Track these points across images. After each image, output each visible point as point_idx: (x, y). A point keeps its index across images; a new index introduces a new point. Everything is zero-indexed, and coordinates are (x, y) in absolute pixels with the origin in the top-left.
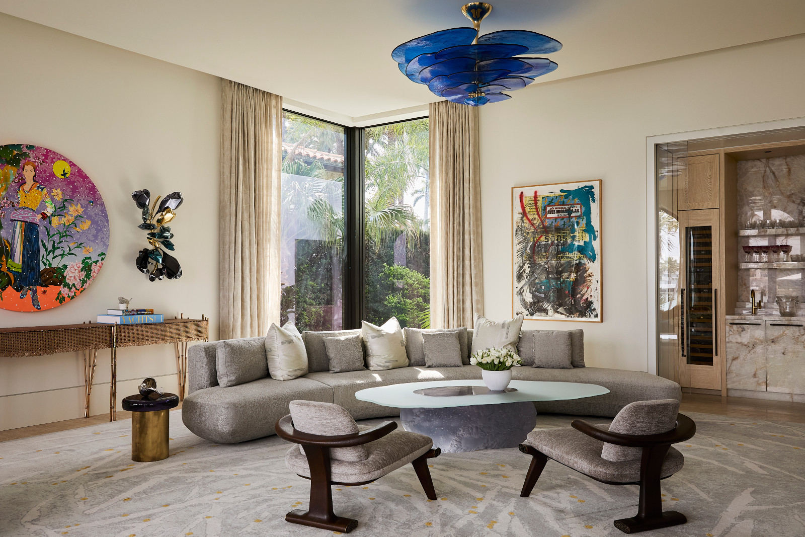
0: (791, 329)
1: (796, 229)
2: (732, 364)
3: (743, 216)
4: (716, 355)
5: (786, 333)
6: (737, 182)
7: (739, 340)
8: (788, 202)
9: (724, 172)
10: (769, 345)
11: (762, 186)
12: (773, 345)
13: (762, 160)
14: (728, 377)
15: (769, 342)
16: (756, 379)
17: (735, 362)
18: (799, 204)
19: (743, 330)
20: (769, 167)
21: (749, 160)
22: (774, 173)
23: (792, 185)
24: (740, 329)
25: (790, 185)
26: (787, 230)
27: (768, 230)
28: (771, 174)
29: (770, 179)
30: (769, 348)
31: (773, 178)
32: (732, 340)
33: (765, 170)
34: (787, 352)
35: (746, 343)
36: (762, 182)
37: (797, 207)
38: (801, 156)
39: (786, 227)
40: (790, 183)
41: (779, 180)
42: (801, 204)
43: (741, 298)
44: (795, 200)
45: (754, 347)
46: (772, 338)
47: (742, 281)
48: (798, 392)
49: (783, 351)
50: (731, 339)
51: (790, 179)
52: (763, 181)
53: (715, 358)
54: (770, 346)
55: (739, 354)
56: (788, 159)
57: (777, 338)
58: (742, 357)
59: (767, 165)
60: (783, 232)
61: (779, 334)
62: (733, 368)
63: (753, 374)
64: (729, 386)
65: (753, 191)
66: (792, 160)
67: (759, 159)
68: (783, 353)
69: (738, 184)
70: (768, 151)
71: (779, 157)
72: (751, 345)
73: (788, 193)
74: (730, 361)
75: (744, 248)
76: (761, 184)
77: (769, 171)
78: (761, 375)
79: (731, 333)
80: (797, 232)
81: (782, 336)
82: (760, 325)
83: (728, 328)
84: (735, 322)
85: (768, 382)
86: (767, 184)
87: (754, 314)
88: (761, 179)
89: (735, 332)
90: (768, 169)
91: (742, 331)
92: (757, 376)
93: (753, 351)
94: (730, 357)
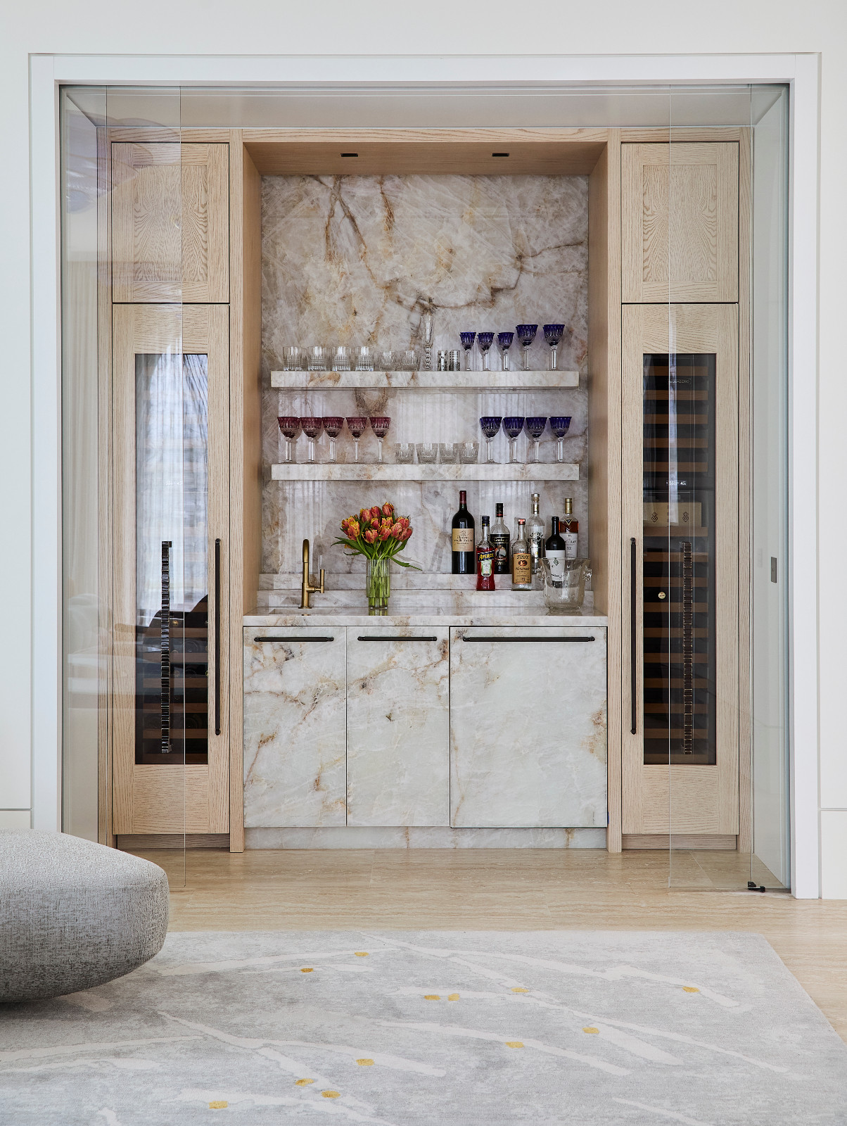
0: (409, 649)
1: (409, 374)
2: (260, 757)
3: (276, 331)
4: (218, 732)
5: (396, 659)
6: (262, 236)
7: (278, 687)
8: (386, 300)
9: (241, 199)
10: (353, 696)
11: (323, 253)
12: (363, 693)
13: (324, 179)
14: (247, 794)
15: (355, 688)
16: (320, 795)
17: (266, 750)
18: (412, 309)
19: (289, 656)
20: (343, 204)
21: (292, 176)
22: (352, 219)
23: (395, 256)
24: (282, 655)
25: (390, 254)
26: (388, 377)
27: (343, 375)
28: (347, 220)
29: (344, 235)
30: (354, 703)
31: (351, 231)
32: (260, 688)
33: (332, 210)
34: (398, 712)
35: (295, 694)
36: (323, 240)
37: (409, 317)
38: (417, 178)
39: (386, 369)
40: (392, 250)
41: (364, 238)
42: (418, 308)
43: (269, 562)
44: (402, 296)
45: (315, 703)
46: (362, 676)
47: (273, 513)
48: (424, 822)
49: (388, 714)
50: (256, 683)
51: (390, 239)
52: (327, 237)
53: (213, 742)
54: (357, 700)
55: (278, 726)
56: (388, 185)
57: (375, 675)
58: (284, 735)
59: (336, 196)
60: (378, 381)
61: (380, 663)
62: (261, 767)
63: (312, 780)
64: (250, 822)
65: (303, 265)
66: (397, 187)
67: (316, 177)
68: (389, 718)
69: (264, 241)
70: (349, 153)
71: (366, 176)
72: (308, 699)
73: (388, 278)
74: (253, 748)
75: (282, 420)
76: (321, 247)
77: (342, 214)
78: (333, 781)
79: (257, 666)
80: (412, 384)
81: (386, 668)
82: (331, 639)
83: (248, 651)
84: (268, 635)
85: (349, 800)
86: (336, 247)
87: (309, 607)
88: (322, 232)
89: (267, 663)
90: (338, 209)
91: (287, 659)
92: (322, 785)
93: (313, 715)
94: (253, 736)
